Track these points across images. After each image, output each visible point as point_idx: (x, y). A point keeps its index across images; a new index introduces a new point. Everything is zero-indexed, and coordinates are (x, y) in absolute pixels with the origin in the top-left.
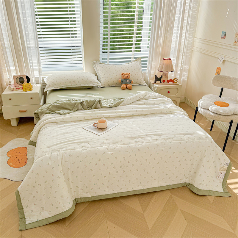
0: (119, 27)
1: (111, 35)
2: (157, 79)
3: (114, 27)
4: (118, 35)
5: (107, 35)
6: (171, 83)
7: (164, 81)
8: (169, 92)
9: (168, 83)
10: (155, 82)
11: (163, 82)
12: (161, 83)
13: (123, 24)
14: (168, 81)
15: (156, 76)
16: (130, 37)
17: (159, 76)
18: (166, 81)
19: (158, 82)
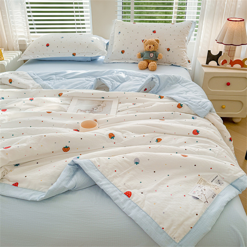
0: (148, 13)
2: (211, 57)
3: (140, 13)
6: (237, 66)
7: (225, 62)
8: (228, 84)
9: (232, 66)
10: (207, 63)
11: (222, 64)
12: (218, 65)
13: (154, 9)
14: (232, 63)
15: (209, 52)
17: (215, 53)
18: (229, 62)
19: (212, 63)
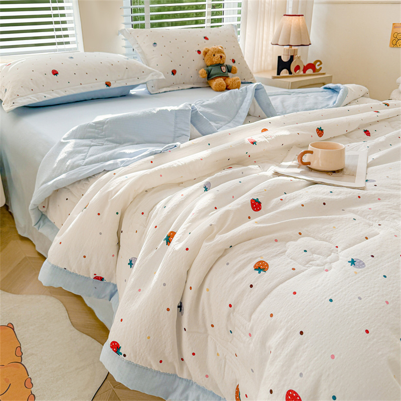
1: (152, 10)
4: (169, 11)
5: (142, 10)
16: (197, 15)
